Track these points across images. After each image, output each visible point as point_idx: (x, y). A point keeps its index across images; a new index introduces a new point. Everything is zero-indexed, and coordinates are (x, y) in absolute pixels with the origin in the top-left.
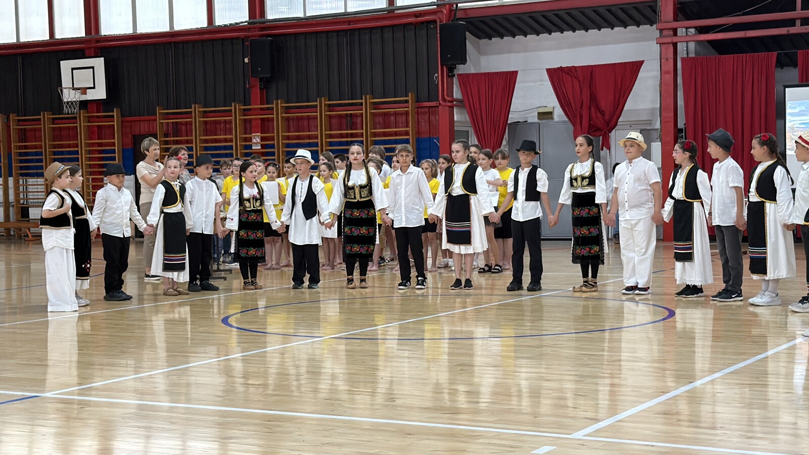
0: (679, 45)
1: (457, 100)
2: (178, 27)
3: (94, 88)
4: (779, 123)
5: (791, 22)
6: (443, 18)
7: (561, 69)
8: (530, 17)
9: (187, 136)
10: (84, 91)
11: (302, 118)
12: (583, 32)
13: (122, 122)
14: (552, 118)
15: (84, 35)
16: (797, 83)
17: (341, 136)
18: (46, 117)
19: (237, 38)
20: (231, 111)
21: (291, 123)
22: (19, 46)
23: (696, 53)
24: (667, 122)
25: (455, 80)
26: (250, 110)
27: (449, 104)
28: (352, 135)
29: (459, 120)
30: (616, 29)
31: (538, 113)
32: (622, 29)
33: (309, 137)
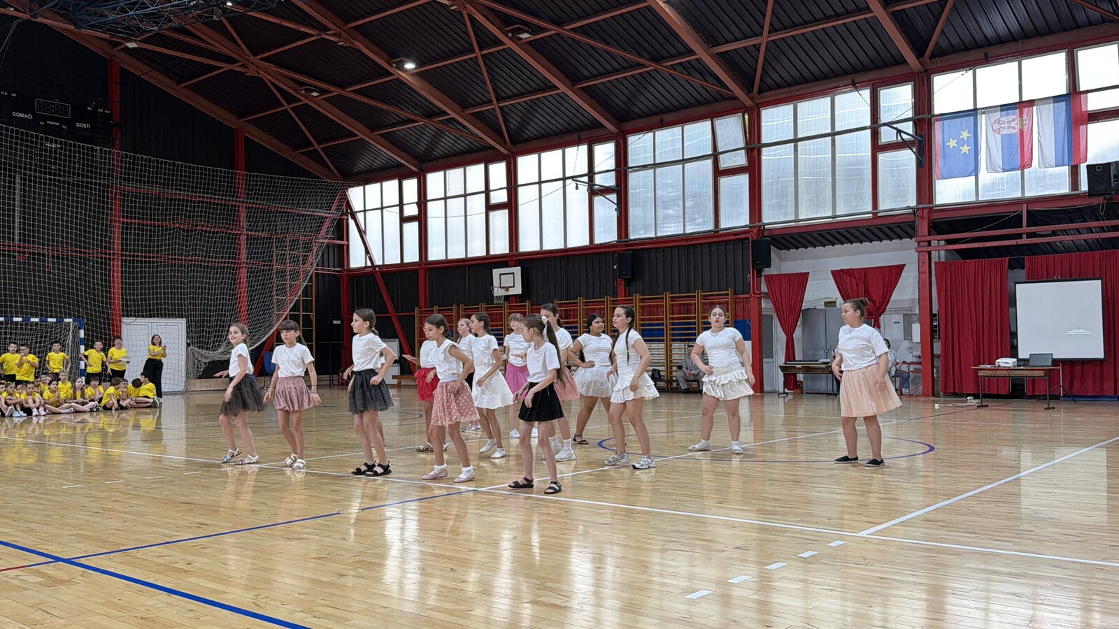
0: (932, 252)
1: (763, 293)
2: (569, 246)
3: (514, 287)
4: (1011, 310)
5: (1019, 236)
6: (753, 236)
7: (842, 271)
8: (819, 234)
9: (574, 318)
10: (507, 289)
11: (653, 306)
12: (859, 244)
13: (532, 309)
14: (836, 306)
15: (508, 252)
16: (1025, 280)
17: (680, 318)
18: (484, 305)
19: (609, 252)
20: (604, 301)
21: (645, 309)
22: (467, 260)
23: (945, 258)
24: (925, 309)
25: (763, 279)
26: (617, 300)
27: (758, 296)
28: (688, 318)
29: (766, 307)
30: (884, 241)
31: (825, 303)
32: (889, 241)
33: (658, 319)
